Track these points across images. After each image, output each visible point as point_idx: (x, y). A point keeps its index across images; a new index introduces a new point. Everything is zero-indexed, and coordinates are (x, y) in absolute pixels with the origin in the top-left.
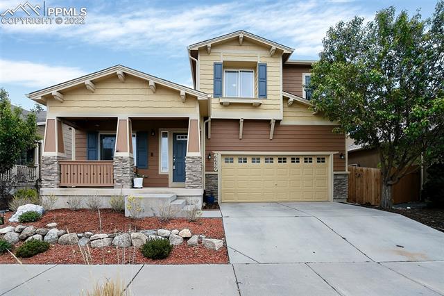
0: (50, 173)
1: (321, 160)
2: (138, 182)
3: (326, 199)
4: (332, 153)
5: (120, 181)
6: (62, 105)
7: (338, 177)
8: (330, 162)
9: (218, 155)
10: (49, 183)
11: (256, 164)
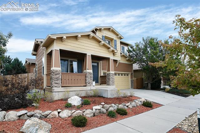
0: (57, 79)
4: (130, 73)
5: (89, 83)
8: (130, 75)
10: (57, 85)
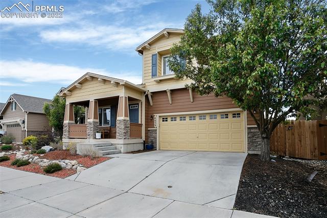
0: (66, 131)
1: (236, 115)
2: (98, 135)
3: (242, 151)
5: (89, 135)
6: (72, 96)
7: (252, 131)
9: (157, 116)
11: (183, 121)
